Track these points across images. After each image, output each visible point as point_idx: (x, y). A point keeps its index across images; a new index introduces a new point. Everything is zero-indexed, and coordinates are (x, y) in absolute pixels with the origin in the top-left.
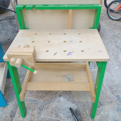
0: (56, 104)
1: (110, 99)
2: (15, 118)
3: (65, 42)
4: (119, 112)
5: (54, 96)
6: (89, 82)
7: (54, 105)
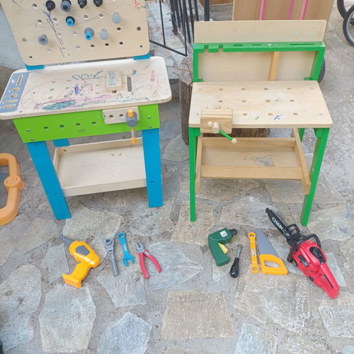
0: (243, 205)
1: (335, 200)
2: (179, 222)
3: (268, 101)
4: (349, 218)
5: (237, 194)
6: (301, 166)
7: (238, 206)
